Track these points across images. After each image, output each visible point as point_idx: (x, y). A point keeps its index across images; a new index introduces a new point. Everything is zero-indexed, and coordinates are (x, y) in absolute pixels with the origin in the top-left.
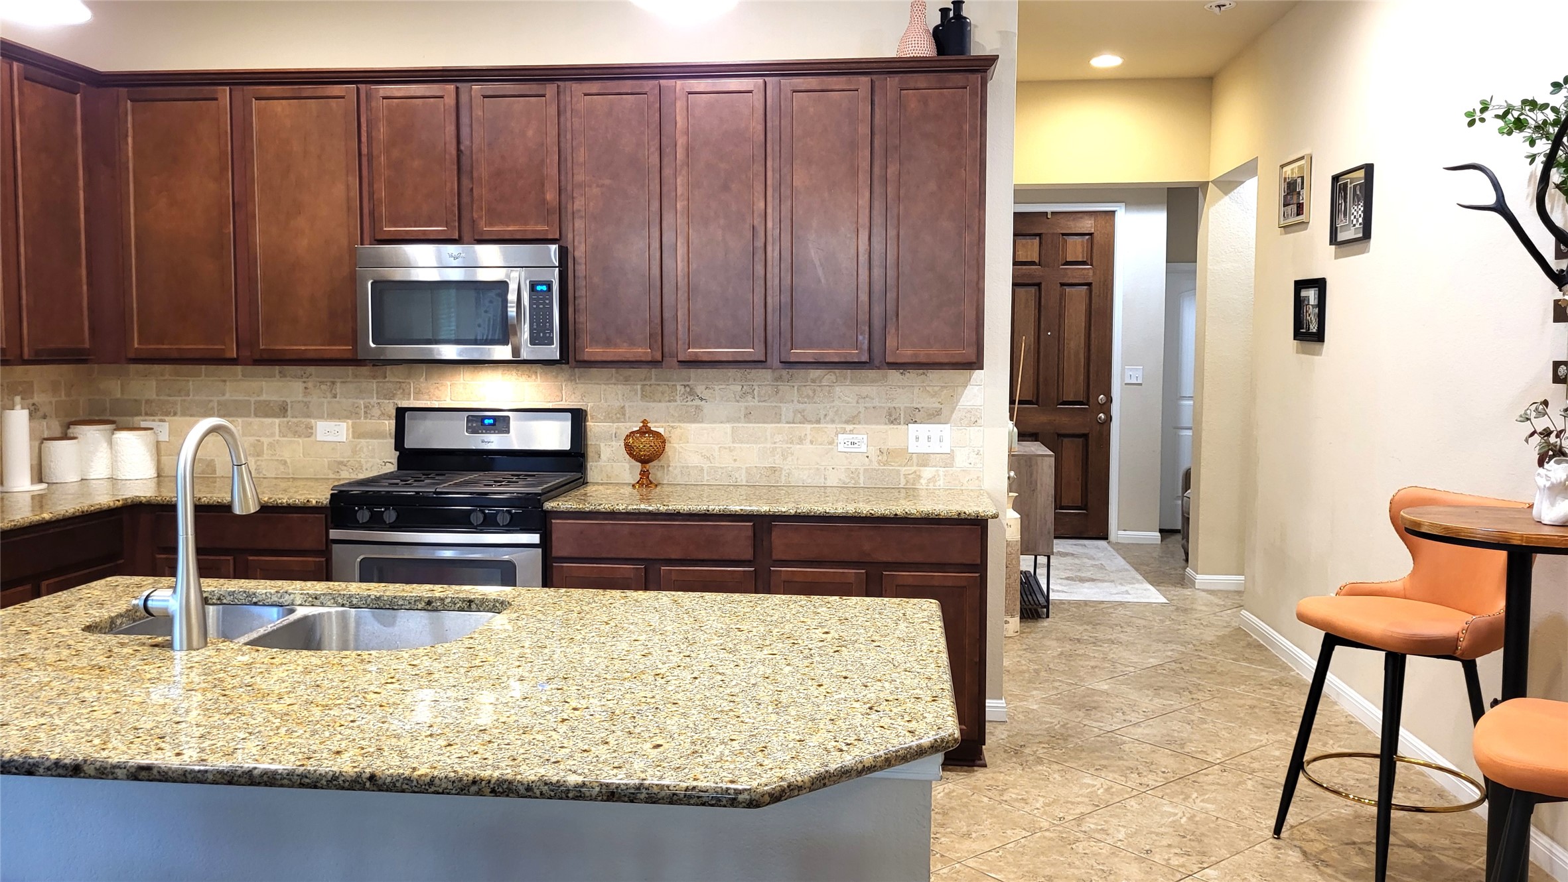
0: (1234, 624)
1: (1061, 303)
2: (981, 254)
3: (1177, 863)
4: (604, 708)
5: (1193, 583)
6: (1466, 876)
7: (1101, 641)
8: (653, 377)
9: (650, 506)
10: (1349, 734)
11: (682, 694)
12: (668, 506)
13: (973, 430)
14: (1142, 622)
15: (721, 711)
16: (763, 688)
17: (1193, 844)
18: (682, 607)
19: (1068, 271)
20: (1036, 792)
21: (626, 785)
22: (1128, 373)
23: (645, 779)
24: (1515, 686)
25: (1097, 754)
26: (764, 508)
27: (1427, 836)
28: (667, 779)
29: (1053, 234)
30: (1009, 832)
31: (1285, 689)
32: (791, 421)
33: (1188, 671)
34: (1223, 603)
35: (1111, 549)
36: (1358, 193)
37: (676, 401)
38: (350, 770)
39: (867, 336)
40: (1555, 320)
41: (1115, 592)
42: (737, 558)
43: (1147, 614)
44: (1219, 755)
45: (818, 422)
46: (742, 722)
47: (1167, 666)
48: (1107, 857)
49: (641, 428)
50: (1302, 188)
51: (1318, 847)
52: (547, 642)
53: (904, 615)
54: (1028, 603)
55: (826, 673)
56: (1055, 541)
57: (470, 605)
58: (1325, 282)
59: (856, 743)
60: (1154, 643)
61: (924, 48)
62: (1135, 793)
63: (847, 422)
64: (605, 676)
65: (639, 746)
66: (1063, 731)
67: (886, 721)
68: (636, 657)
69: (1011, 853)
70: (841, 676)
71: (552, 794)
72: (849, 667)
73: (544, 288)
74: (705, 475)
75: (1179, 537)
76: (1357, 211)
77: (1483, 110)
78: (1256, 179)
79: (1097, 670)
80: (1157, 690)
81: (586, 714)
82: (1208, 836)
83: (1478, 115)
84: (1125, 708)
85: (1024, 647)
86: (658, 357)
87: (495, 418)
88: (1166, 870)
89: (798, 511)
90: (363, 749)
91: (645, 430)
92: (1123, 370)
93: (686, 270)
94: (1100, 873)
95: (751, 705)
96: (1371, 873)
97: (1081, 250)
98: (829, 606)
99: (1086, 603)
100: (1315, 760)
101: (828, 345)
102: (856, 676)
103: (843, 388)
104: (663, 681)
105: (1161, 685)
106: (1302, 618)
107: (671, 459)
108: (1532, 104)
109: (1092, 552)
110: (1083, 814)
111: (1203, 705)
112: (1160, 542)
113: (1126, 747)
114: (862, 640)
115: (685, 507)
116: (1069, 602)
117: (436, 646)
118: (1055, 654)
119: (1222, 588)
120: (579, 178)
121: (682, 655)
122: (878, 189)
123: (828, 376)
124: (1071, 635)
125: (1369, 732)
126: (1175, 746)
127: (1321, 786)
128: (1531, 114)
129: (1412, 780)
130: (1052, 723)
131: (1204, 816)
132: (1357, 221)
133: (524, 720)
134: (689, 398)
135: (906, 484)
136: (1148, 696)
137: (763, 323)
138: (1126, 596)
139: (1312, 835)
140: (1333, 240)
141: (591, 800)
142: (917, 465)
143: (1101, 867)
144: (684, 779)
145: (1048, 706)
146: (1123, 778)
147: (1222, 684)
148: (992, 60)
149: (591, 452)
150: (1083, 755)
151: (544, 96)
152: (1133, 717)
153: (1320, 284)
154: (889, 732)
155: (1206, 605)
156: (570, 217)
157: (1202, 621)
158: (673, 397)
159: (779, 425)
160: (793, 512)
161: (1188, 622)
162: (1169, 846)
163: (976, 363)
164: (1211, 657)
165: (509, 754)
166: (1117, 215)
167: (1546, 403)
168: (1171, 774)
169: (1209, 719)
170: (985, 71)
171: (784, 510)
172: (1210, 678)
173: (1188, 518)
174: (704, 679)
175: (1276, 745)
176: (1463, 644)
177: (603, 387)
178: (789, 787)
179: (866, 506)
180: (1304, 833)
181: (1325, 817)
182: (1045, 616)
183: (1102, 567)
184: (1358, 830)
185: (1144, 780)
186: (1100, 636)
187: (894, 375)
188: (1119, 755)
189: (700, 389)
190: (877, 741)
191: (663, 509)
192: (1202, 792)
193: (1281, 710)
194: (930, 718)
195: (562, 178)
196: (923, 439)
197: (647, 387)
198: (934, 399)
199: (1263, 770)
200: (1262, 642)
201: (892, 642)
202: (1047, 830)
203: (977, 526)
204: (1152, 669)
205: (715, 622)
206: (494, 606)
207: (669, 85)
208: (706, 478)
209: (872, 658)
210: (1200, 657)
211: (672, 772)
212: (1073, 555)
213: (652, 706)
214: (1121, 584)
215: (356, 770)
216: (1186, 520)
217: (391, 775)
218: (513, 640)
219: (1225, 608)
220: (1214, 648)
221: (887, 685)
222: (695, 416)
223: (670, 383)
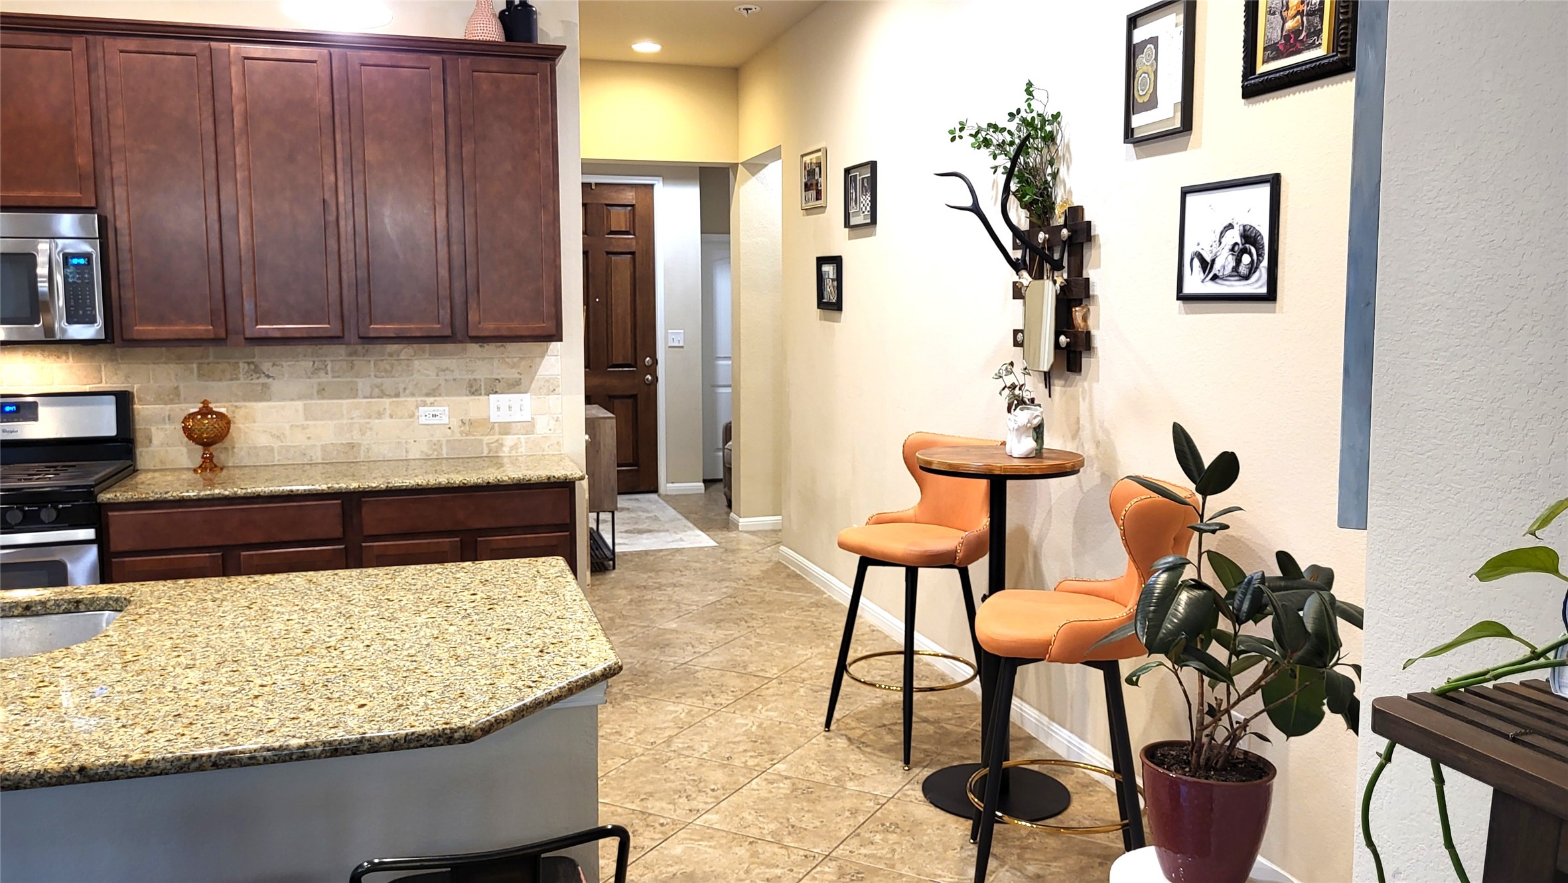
0: (775, 559)
1: (607, 270)
2: (557, 232)
3: (752, 764)
4: (291, 682)
5: (737, 526)
6: (965, 737)
7: (664, 585)
8: (211, 354)
9: (226, 490)
10: (873, 640)
11: (362, 660)
12: (246, 489)
13: (552, 397)
14: (698, 565)
15: (408, 670)
16: (437, 647)
17: (764, 746)
18: (320, 585)
19: (612, 240)
20: (628, 724)
21: (348, 739)
22: (670, 337)
23: (365, 733)
24: (997, 583)
25: (676, 684)
26: (354, 485)
27: (935, 711)
28: (386, 730)
29: (598, 204)
30: (609, 762)
31: (821, 609)
32: (368, 395)
33: (742, 604)
34: (763, 541)
35: (662, 501)
36: (866, 185)
37: (238, 379)
38: (56, 766)
39: (449, 311)
40: (1014, 298)
41: (670, 540)
42: (325, 537)
43: (701, 557)
44: (775, 671)
45: (397, 395)
46: (431, 676)
47: (723, 601)
48: (696, 769)
49: (201, 409)
50: (820, 177)
51: (859, 732)
52: (196, 631)
53: (538, 572)
54: (595, 557)
55: (489, 628)
56: (620, 498)
57: (78, 606)
58: (841, 259)
59: (540, 679)
60: (711, 583)
61: (491, 32)
62: (711, 712)
63: (428, 395)
64: (276, 654)
65: (345, 708)
66: (643, 668)
67: (558, 660)
68: (298, 635)
69: (613, 779)
70: (504, 629)
71: (276, 758)
72: (507, 621)
73: (82, 261)
74: (276, 455)
75: (720, 486)
76: (866, 200)
77: (961, 129)
78: (780, 161)
79: (664, 611)
80: (718, 623)
81: (276, 689)
82: (774, 738)
83: (957, 133)
84: (693, 642)
85: (597, 598)
86: (223, 335)
87: (18, 405)
88: (745, 771)
89: (390, 485)
90: (57, 747)
91: (206, 411)
92: (666, 334)
93: (250, 242)
94: (692, 783)
95: (432, 662)
96: (899, 746)
97: (624, 221)
98: (465, 571)
99: (646, 552)
100: (855, 662)
101: (409, 320)
102: (517, 628)
103: (421, 361)
104: (337, 652)
105: (722, 618)
106: (842, 546)
107: (235, 440)
108: (995, 127)
109: (644, 505)
110: (671, 737)
111: (758, 631)
112: (703, 491)
113: (699, 675)
114: (509, 597)
115: (266, 489)
116: (631, 553)
117: (72, 647)
118: (626, 602)
119: (760, 528)
120: (118, 140)
121: (344, 628)
122: (453, 166)
123: (406, 350)
124: (637, 583)
125: (887, 636)
126: (737, 668)
127: (860, 681)
128: (993, 134)
129: (921, 670)
130: (632, 663)
131: (769, 722)
132: (866, 208)
133: (215, 702)
134: (254, 375)
135: (489, 453)
136: (711, 629)
137: (338, 299)
138: (681, 543)
139: (854, 724)
140: (847, 224)
141: (315, 758)
142: (500, 434)
143: (692, 778)
144: (401, 727)
145: (627, 649)
146: (700, 702)
147: (770, 611)
148: (560, 50)
149: (140, 437)
150: (664, 687)
151: (70, 49)
152: (701, 649)
153: (837, 261)
154: (564, 668)
155: (750, 545)
156: (108, 184)
157: (748, 559)
158: (236, 375)
159: (356, 400)
160: (383, 487)
161: (737, 561)
162: (745, 751)
163: (555, 335)
164: (759, 590)
165: (219, 731)
166: (655, 187)
167: (1012, 364)
168: (739, 692)
169: (764, 642)
170: (554, 60)
171: (374, 485)
172: (760, 608)
173: (730, 469)
174: (376, 646)
175: (819, 656)
176: (960, 555)
177: (151, 366)
178: (496, 721)
179: (458, 476)
180: (847, 724)
181: (862, 708)
182: (611, 568)
183: (656, 519)
184: (886, 715)
185: (718, 701)
186: (664, 581)
187: (474, 348)
188: (694, 683)
189: (266, 366)
190: (558, 676)
191: (240, 492)
192: (766, 702)
193: (820, 628)
194: (594, 653)
195: (96, 140)
196: (504, 408)
197: (205, 366)
198: (514, 370)
199: (811, 679)
200: (798, 572)
201: (537, 596)
202: (642, 755)
203: (566, 486)
204: (713, 606)
205: (361, 596)
206: (107, 604)
207: (222, 47)
208: (276, 458)
209: (525, 612)
210: (750, 590)
211: (388, 724)
212: (628, 509)
213: (339, 674)
214: (675, 532)
215: (62, 765)
216: (728, 470)
217: (103, 765)
218: (157, 633)
219: (766, 546)
220: (761, 581)
221: (547, 631)
222: (263, 395)
223: (232, 361)
